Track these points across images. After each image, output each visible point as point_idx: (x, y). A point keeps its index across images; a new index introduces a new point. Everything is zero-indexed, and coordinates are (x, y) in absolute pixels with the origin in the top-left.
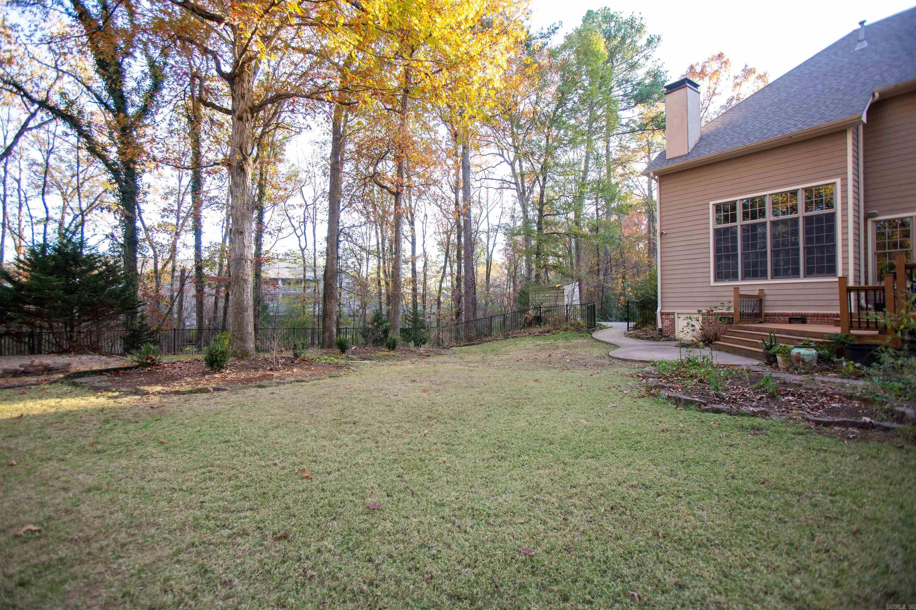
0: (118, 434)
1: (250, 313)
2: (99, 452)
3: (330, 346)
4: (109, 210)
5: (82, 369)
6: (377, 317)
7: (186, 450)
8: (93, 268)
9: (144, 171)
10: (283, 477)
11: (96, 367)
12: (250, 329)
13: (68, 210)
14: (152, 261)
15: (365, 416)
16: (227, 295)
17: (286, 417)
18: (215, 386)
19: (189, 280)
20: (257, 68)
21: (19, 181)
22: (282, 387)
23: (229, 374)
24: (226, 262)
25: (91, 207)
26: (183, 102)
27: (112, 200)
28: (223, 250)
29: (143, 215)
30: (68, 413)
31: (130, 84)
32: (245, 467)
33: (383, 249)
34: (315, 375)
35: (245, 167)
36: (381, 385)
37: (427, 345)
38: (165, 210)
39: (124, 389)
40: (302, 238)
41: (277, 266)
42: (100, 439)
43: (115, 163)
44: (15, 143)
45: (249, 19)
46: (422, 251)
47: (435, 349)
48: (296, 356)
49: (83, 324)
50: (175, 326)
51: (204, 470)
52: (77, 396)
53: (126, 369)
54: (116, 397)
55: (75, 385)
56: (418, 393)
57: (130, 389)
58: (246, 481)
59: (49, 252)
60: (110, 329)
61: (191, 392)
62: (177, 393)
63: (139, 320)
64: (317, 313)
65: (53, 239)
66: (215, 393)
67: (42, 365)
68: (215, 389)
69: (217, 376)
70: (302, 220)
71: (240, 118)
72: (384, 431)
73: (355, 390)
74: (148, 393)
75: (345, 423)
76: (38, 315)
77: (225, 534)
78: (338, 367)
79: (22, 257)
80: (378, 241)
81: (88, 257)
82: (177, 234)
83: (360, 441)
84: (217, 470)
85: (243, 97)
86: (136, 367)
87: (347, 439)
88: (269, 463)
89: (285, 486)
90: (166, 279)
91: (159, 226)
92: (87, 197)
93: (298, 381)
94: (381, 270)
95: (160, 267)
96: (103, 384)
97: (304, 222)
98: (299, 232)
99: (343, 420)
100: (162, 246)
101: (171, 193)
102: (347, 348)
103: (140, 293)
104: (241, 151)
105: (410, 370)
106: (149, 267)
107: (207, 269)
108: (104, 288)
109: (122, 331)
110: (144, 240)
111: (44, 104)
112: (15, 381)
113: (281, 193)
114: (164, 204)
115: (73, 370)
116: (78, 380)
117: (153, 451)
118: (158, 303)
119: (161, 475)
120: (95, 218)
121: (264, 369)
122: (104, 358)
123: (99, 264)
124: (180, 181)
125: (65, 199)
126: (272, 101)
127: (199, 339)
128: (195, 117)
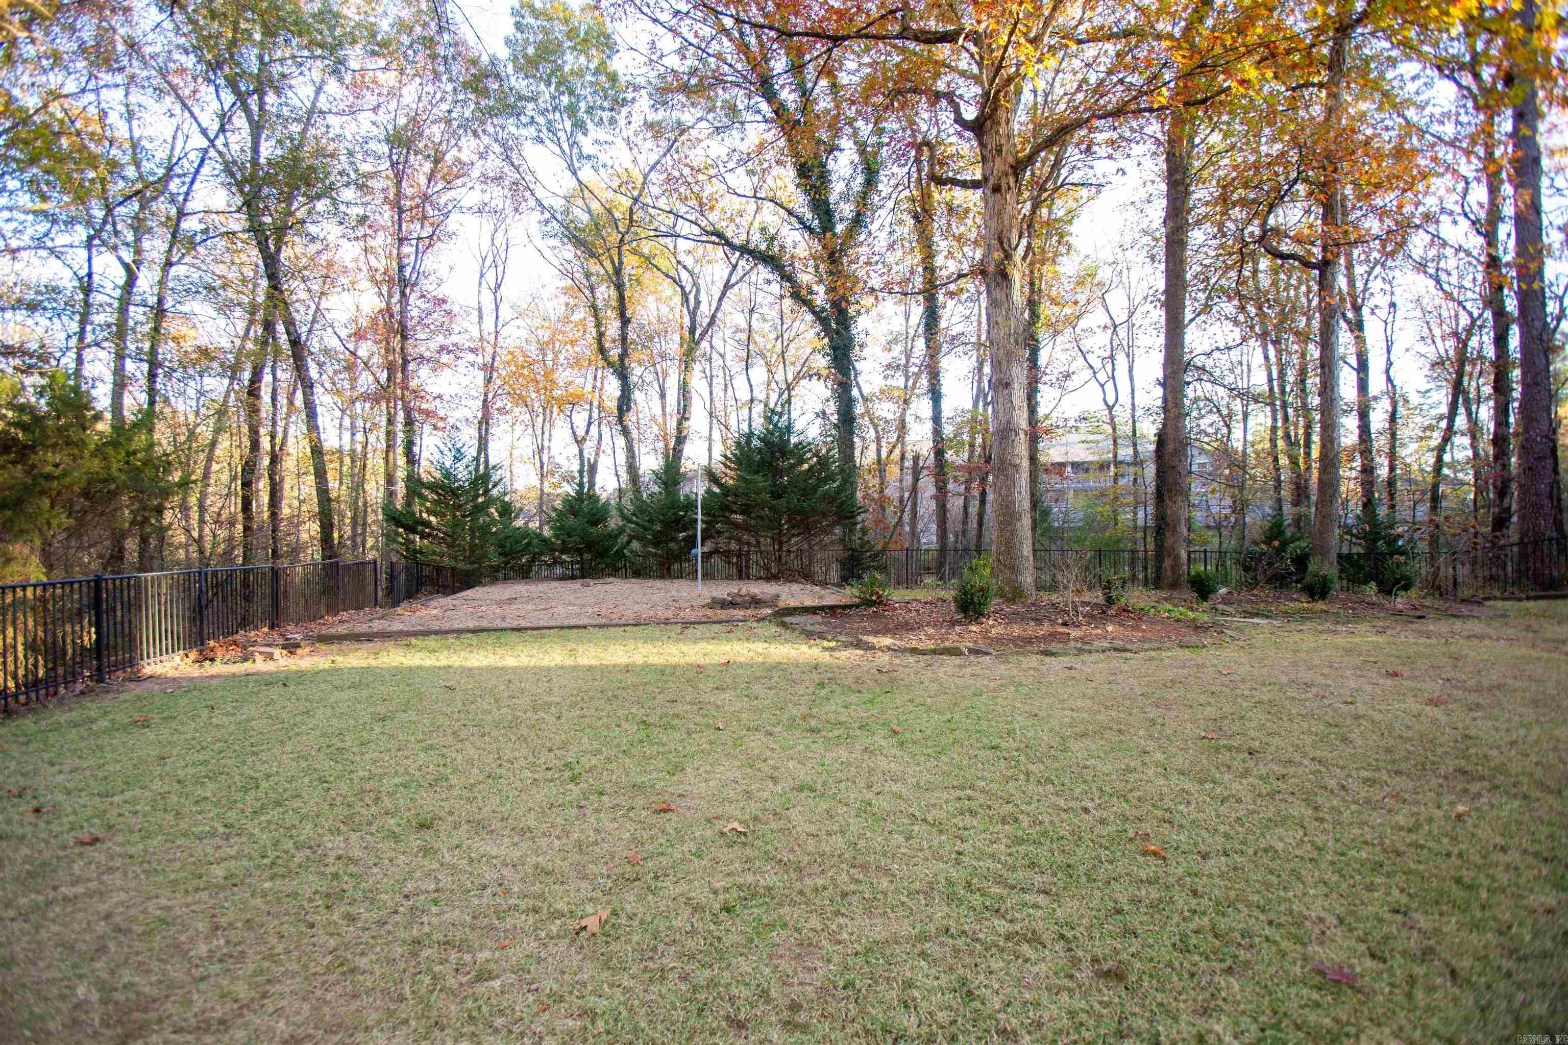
0: (833, 708)
1: (1026, 522)
2: (812, 731)
3: (1174, 586)
4: (819, 376)
5: (792, 603)
6: (1275, 531)
7: (930, 751)
8: (802, 461)
9: (859, 313)
10: (1103, 841)
11: (809, 602)
12: (1027, 550)
13: (774, 386)
14: (873, 447)
15: (1276, 741)
16: (983, 494)
17: (1101, 717)
18: (970, 645)
19: (925, 472)
20: (1018, 92)
21: (722, 356)
22: (1085, 657)
23: (993, 626)
24: (979, 440)
25: (798, 377)
26: (907, 193)
27: (821, 362)
28: (974, 419)
29: (859, 379)
30: (777, 666)
31: (838, 187)
32: (1029, 803)
33: (1283, 392)
34: (1150, 640)
35: (1009, 270)
36: (1305, 676)
37: (1413, 593)
38: (889, 366)
39: (842, 638)
40: (1109, 387)
41: (1064, 440)
42: (815, 711)
43: (823, 310)
44: (717, 309)
45: (1004, 10)
46: (1383, 386)
47: (1439, 604)
48: (1110, 601)
49: (793, 540)
50: (907, 545)
51: (958, 793)
52: (786, 641)
53: (845, 607)
54: (832, 649)
55: (784, 625)
56: (1413, 705)
57: (850, 639)
58: (1034, 831)
59: (756, 443)
60: (824, 547)
61: (934, 652)
62: (914, 651)
63: (859, 535)
64: (1140, 523)
65: (759, 424)
66: (972, 658)
67: (748, 594)
68: (971, 651)
69: (974, 628)
70: (1108, 354)
71: (997, 189)
72: (1332, 783)
73: (1243, 680)
74: (874, 648)
75: (1229, 749)
76: (745, 527)
77: (1001, 930)
78: (1197, 628)
79: (728, 453)
80: (1270, 375)
81: (796, 446)
82: (906, 402)
83: (1271, 795)
84: (982, 799)
85: (999, 151)
86: (858, 606)
87: (1239, 787)
88: (1072, 804)
89: (1111, 862)
90: (893, 471)
91: (882, 392)
92: (793, 364)
93: (1116, 649)
94: (1280, 433)
95: (884, 454)
96: (817, 628)
97: (1112, 357)
98: (1102, 377)
99: (1222, 742)
100: (887, 422)
101: (895, 341)
102: (1214, 591)
103: (859, 495)
104: (1001, 243)
105: (1377, 647)
106: (870, 456)
107: (950, 452)
108: (815, 489)
109: (837, 551)
110: (862, 415)
111: (744, 250)
112: (722, 614)
113: (1067, 311)
114: (886, 358)
115: (782, 604)
116: (788, 619)
117: (884, 743)
118: (884, 509)
119: (895, 788)
120: (803, 391)
121: (1053, 622)
122: (817, 589)
123: (808, 455)
124: (907, 320)
125: (770, 371)
126: (1049, 143)
127: (941, 564)
128: (925, 211)
